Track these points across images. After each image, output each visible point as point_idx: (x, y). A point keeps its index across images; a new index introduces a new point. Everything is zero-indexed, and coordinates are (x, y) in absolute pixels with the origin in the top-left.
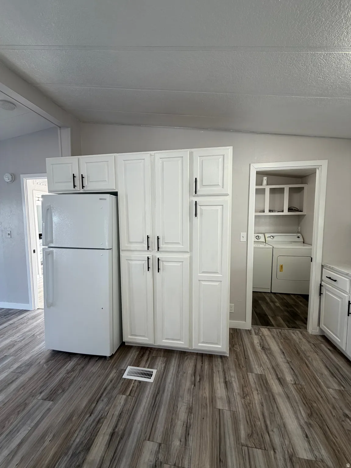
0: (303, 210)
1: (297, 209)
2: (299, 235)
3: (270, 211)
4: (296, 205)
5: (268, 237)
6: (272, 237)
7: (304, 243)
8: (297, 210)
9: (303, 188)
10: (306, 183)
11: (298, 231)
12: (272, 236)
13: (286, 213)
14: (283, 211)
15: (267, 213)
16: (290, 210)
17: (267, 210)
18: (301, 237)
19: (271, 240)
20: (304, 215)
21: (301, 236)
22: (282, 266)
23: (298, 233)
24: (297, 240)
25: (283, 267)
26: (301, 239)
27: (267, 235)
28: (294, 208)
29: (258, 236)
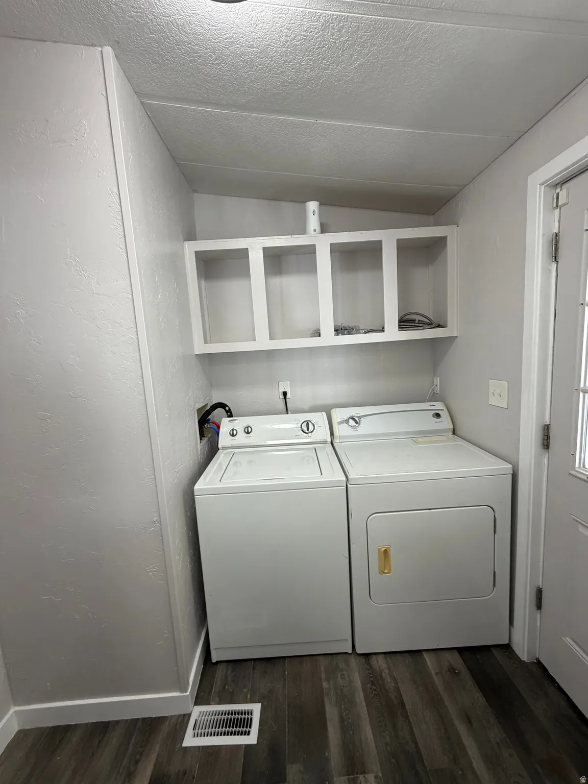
0: (446, 321)
1: (427, 317)
2: (439, 406)
3: (338, 331)
4: (423, 306)
5: (340, 423)
6: (352, 422)
7: (454, 433)
8: (431, 324)
9: (441, 242)
10: (452, 221)
11: (433, 389)
12: (353, 419)
13: (392, 333)
14: (382, 330)
15: (329, 338)
16: (405, 323)
17: (327, 328)
18: (444, 414)
19: (351, 432)
20: (453, 339)
21: (446, 410)
22: (386, 551)
23: (434, 398)
24: (434, 424)
25: (392, 554)
26: (445, 423)
27: (339, 415)
28: (417, 318)
29: (307, 423)
